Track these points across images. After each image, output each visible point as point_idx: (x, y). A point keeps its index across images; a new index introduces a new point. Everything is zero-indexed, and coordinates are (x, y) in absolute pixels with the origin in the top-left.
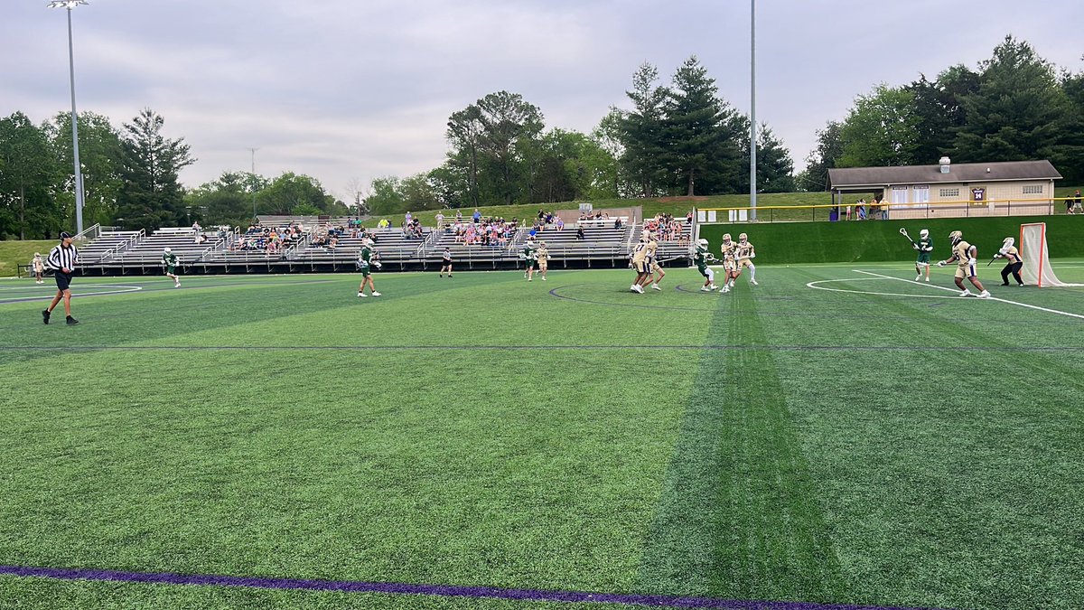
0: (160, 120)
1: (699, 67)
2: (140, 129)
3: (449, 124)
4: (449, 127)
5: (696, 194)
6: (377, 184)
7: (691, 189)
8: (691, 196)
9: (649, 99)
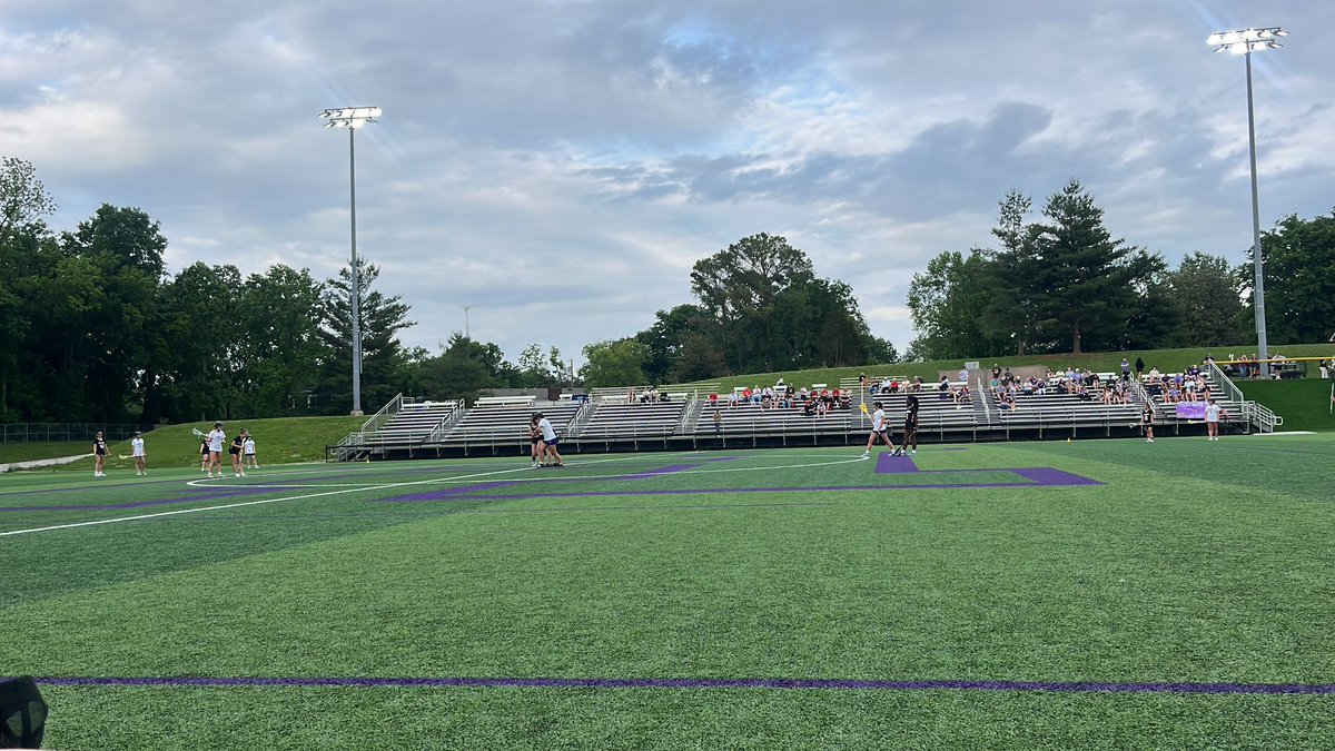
0: (373, 272)
1: (1082, 194)
2: (349, 284)
3: (692, 275)
4: (693, 279)
5: (1083, 349)
6: (590, 351)
7: (1077, 344)
8: (1077, 353)
9: (1022, 233)
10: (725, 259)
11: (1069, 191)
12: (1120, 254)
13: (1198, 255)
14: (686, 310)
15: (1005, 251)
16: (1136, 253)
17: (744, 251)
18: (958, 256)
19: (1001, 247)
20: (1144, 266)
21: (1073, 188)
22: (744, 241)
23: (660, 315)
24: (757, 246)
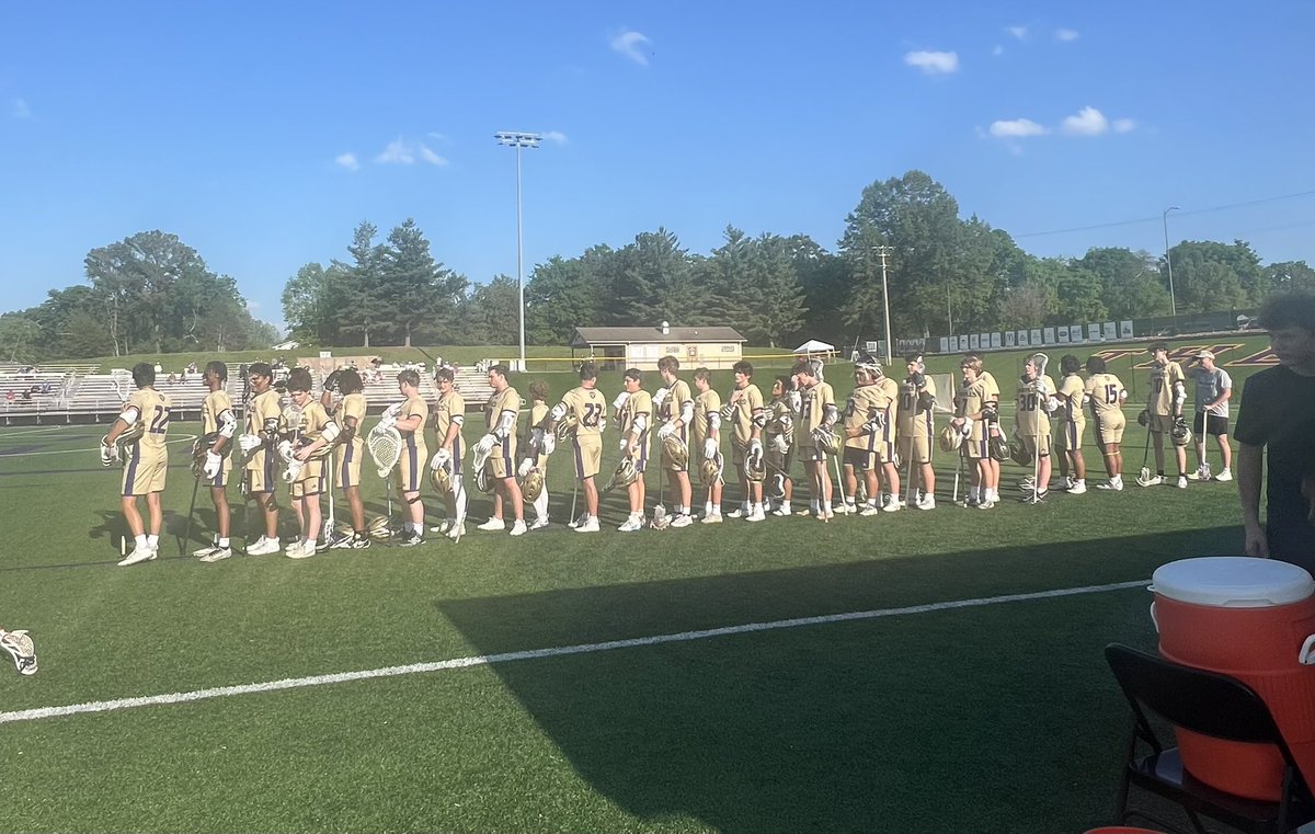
1: (415, 228)
3: (85, 261)
4: (86, 264)
5: (412, 343)
7: (408, 340)
8: (407, 346)
9: (370, 254)
10: (120, 251)
11: (405, 225)
12: (438, 275)
13: (503, 276)
14: (79, 290)
15: (355, 266)
16: (450, 274)
17: (139, 244)
18: (318, 267)
19: (353, 263)
20: (456, 284)
21: (409, 223)
22: (138, 235)
23: (51, 293)
24: (151, 242)
